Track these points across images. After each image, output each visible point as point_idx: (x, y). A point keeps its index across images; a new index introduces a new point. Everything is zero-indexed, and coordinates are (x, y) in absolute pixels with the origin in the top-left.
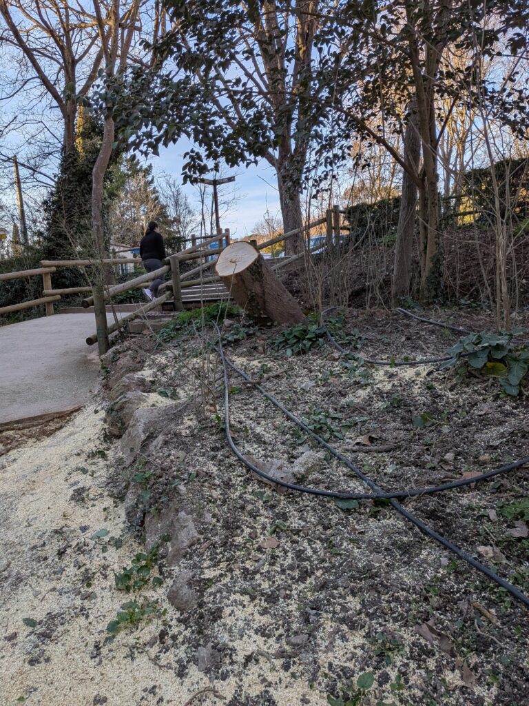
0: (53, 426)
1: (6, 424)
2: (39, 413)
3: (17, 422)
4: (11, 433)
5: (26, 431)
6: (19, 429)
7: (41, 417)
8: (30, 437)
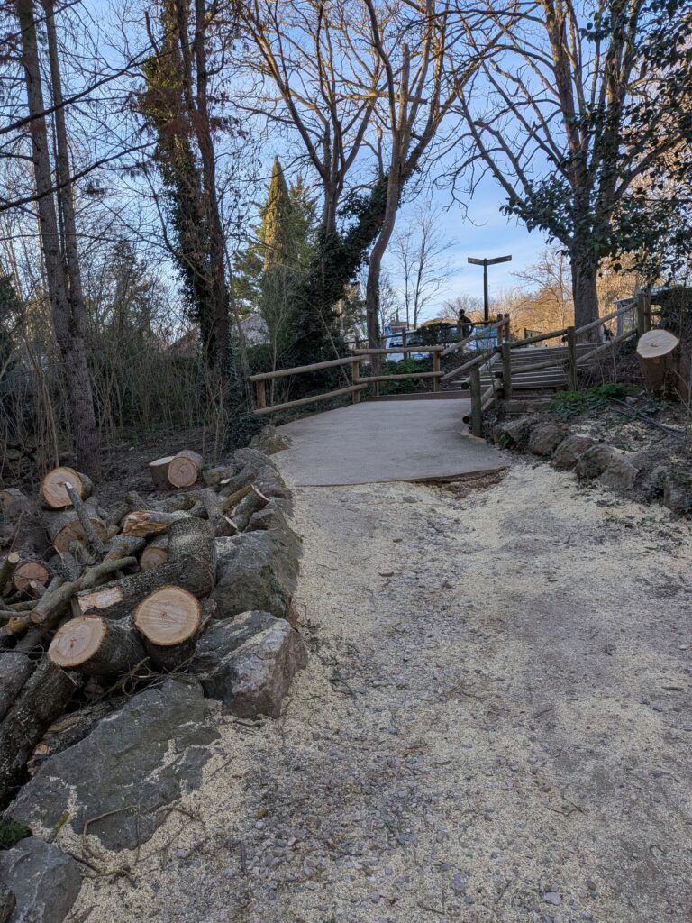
0: (486, 481)
1: (453, 477)
2: (475, 470)
3: (460, 475)
4: (458, 483)
5: (468, 483)
6: (464, 481)
7: (477, 473)
8: (472, 487)
